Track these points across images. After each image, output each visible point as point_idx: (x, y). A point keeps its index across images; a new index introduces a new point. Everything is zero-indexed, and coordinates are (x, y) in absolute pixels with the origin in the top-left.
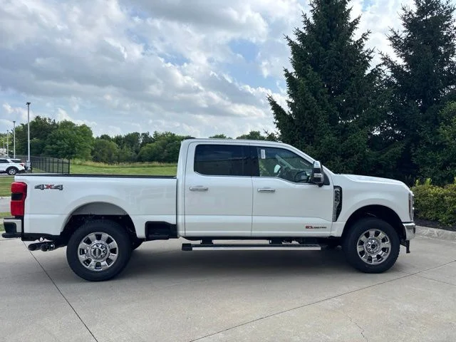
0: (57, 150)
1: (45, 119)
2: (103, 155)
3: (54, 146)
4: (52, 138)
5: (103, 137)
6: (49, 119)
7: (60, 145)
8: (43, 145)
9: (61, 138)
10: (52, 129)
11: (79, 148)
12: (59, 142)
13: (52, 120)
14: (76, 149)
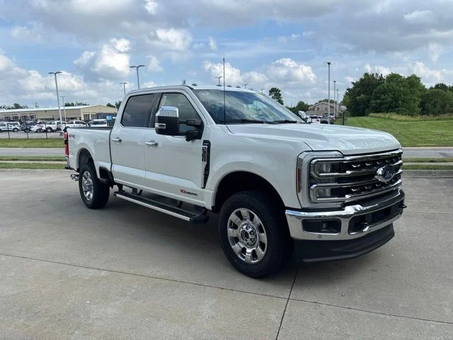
0: (381, 104)
1: (373, 74)
2: (435, 106)
3: (378, 101)
4: (376, 93)
5: (437, 86)
6: (377, 74)
7: (383, 100)
8: (369, 101)
9: (384, 92)
10: (378, 84)
11: (404, 101)
12: (383, 96)
13: (380, 75)
14: (400, 102)
